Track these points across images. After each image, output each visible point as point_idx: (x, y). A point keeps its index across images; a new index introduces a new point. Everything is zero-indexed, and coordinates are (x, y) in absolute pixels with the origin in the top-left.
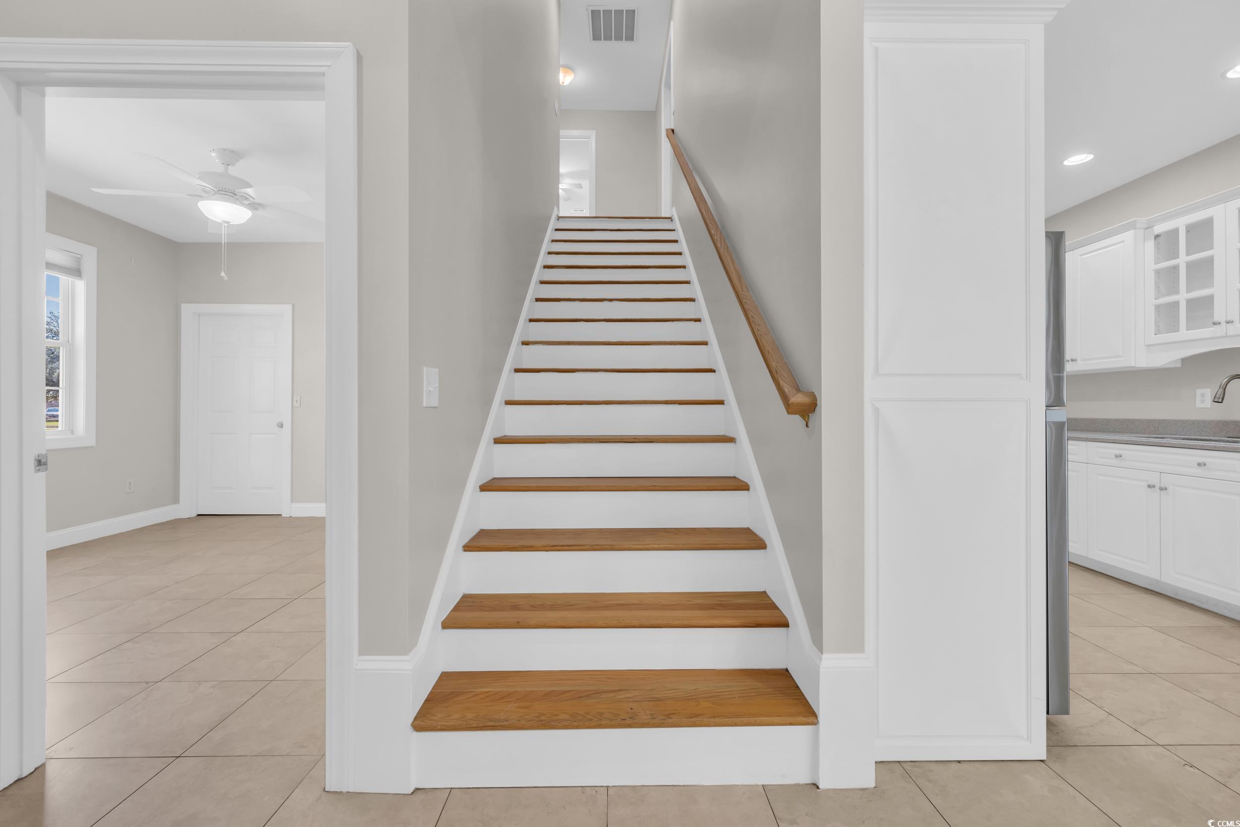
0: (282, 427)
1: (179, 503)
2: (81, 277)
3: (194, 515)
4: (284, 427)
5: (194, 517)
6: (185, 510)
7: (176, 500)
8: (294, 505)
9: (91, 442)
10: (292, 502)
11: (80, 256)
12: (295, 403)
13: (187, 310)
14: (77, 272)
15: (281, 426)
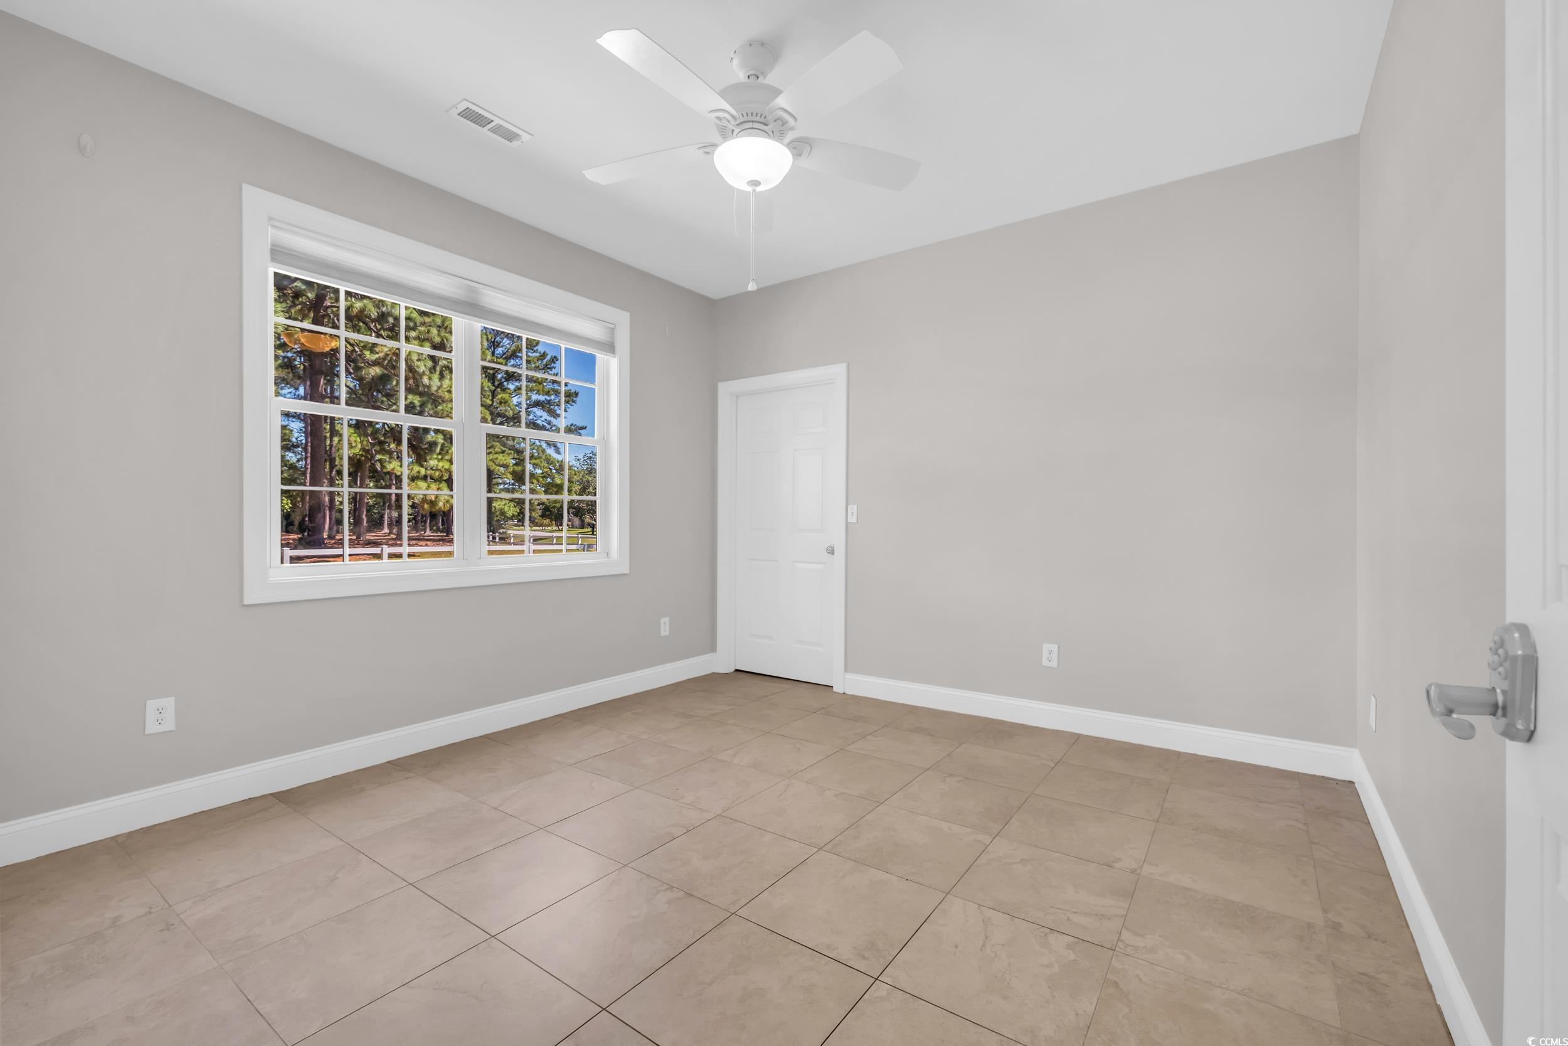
0: (833, 554)
1: (716, 652)
2: (614, 353)
3: (732, 670)
4: (835, 552)
5: (731, 673)
6: (721, 662)
7: (713, 648)
8: (849, 676)
9: (625, 569)
10: (846, 670)
11: (613, 326)
12: (849, 516)
13: (725, 389)
14: (610, 347)
15: (831, 551)
